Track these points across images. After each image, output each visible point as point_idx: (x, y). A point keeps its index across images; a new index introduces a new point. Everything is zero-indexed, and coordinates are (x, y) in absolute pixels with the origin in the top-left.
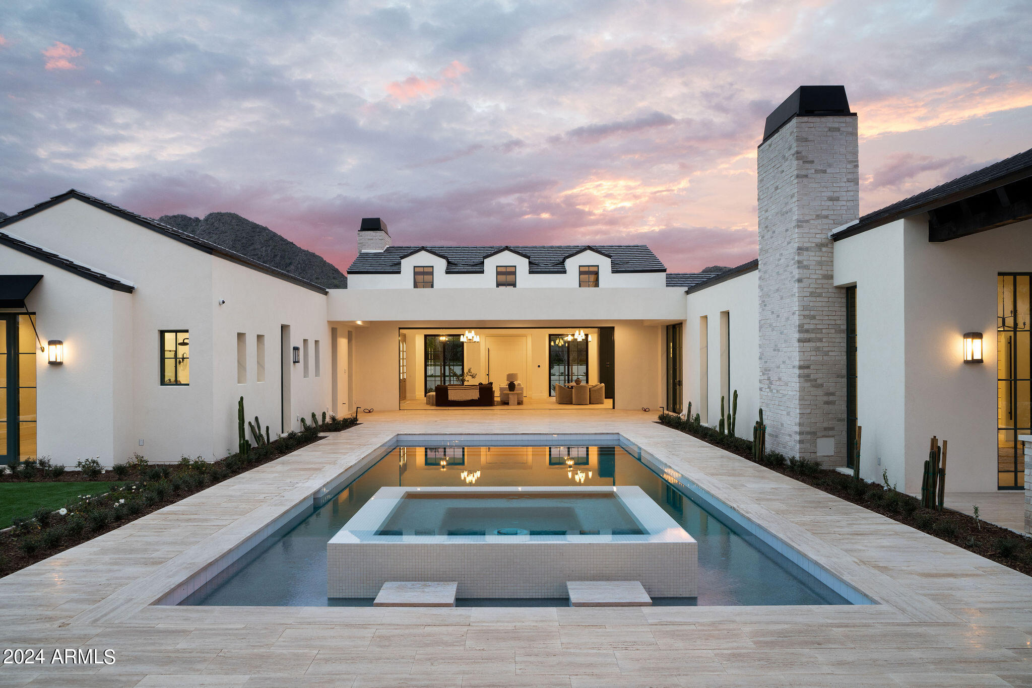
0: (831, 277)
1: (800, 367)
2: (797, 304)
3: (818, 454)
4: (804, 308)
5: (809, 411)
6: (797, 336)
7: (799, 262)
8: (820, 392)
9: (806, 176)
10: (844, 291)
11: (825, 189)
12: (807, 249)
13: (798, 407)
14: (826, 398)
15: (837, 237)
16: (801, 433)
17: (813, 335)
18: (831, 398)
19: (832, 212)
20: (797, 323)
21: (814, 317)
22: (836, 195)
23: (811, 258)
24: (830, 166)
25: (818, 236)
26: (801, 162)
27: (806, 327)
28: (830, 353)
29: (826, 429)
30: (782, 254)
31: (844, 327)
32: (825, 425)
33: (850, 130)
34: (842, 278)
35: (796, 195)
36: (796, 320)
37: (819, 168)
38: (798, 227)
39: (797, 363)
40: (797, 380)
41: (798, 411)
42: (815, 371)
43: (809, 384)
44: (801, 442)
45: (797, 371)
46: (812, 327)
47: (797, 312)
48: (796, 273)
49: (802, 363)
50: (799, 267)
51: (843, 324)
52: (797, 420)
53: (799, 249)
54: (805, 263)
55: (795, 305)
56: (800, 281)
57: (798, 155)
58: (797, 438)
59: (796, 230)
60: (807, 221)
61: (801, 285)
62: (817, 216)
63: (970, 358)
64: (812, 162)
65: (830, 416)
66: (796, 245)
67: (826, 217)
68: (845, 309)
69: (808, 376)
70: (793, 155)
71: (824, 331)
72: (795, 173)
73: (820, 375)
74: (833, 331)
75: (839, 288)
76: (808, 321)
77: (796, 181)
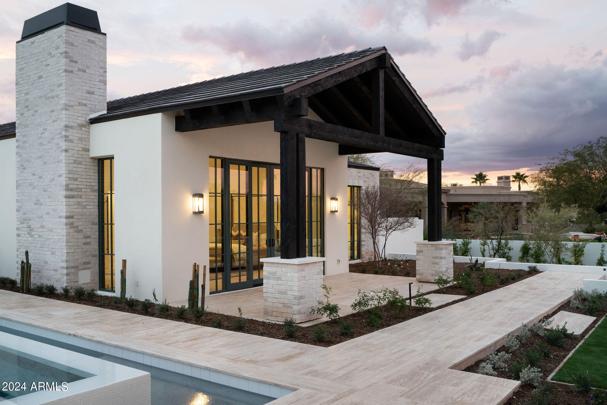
0: (88, 150)
1: (67, 217)
2: (64, 168)
3: (80, 283)
4: (70, 172)
5: (73, 251)
6: (64, 193)
7: (66, 136)
8: (80, 236)
9: (72, 72)
10: (97, 161)
11: (84, 84)
12: (72, 127)
13: (65, 248)
14: (84, 240)
15: (94, 121)
16: (67, 268)
17: (76, 193)
18: (88, 240)
19: (89, 102)
20: (64, 183)
21: (76, 180)
22: (92, 90)
23: (75, 135)
24: (88, 67)
25: (79, 118)
26: (68, 60)
27: (71, 186)
28: (88, 207)
29: (85, 263)
30: (46, 129)
31: (96, 188)
32: (85, 260)
33: (102, 44)
34: (98, 152)
35: (64, 85)
36: (63, 181)
37: (81, 67)
38: (66, 109)
39: (64, 214)
40: (65, 227)
41: (65, 251)
42: (77, 220)
43: (72, 230)
44: (67, 274)
45: (64, 221)
46: (75, 186)
47: (64, 175)
48: (64, 145)
49: (68, 214)
50: (66, 141)
51: (95, 185)
52: (65, 258)
53: (66, 126)
54: (70, 138)
55: (62, 170)
56: (66, 151)
57: (66, 54)
58: (65, 271)
59: (64, 112)
60: (72, 106)
61: (68, 154)
62: (79, 103)
63: (197, 211)
64: (76, 62)
65: (88, 253)
66: (64, 123)
67: (85, 105)
68: (97, 175)
69: (72, 224)
70: (61, 54)
71: (83, 190)
72: (64, 67)
73: (80, 223)
74: (89, 190)
75: (93, 158)
76: (72, 182)
77: (64, 74)
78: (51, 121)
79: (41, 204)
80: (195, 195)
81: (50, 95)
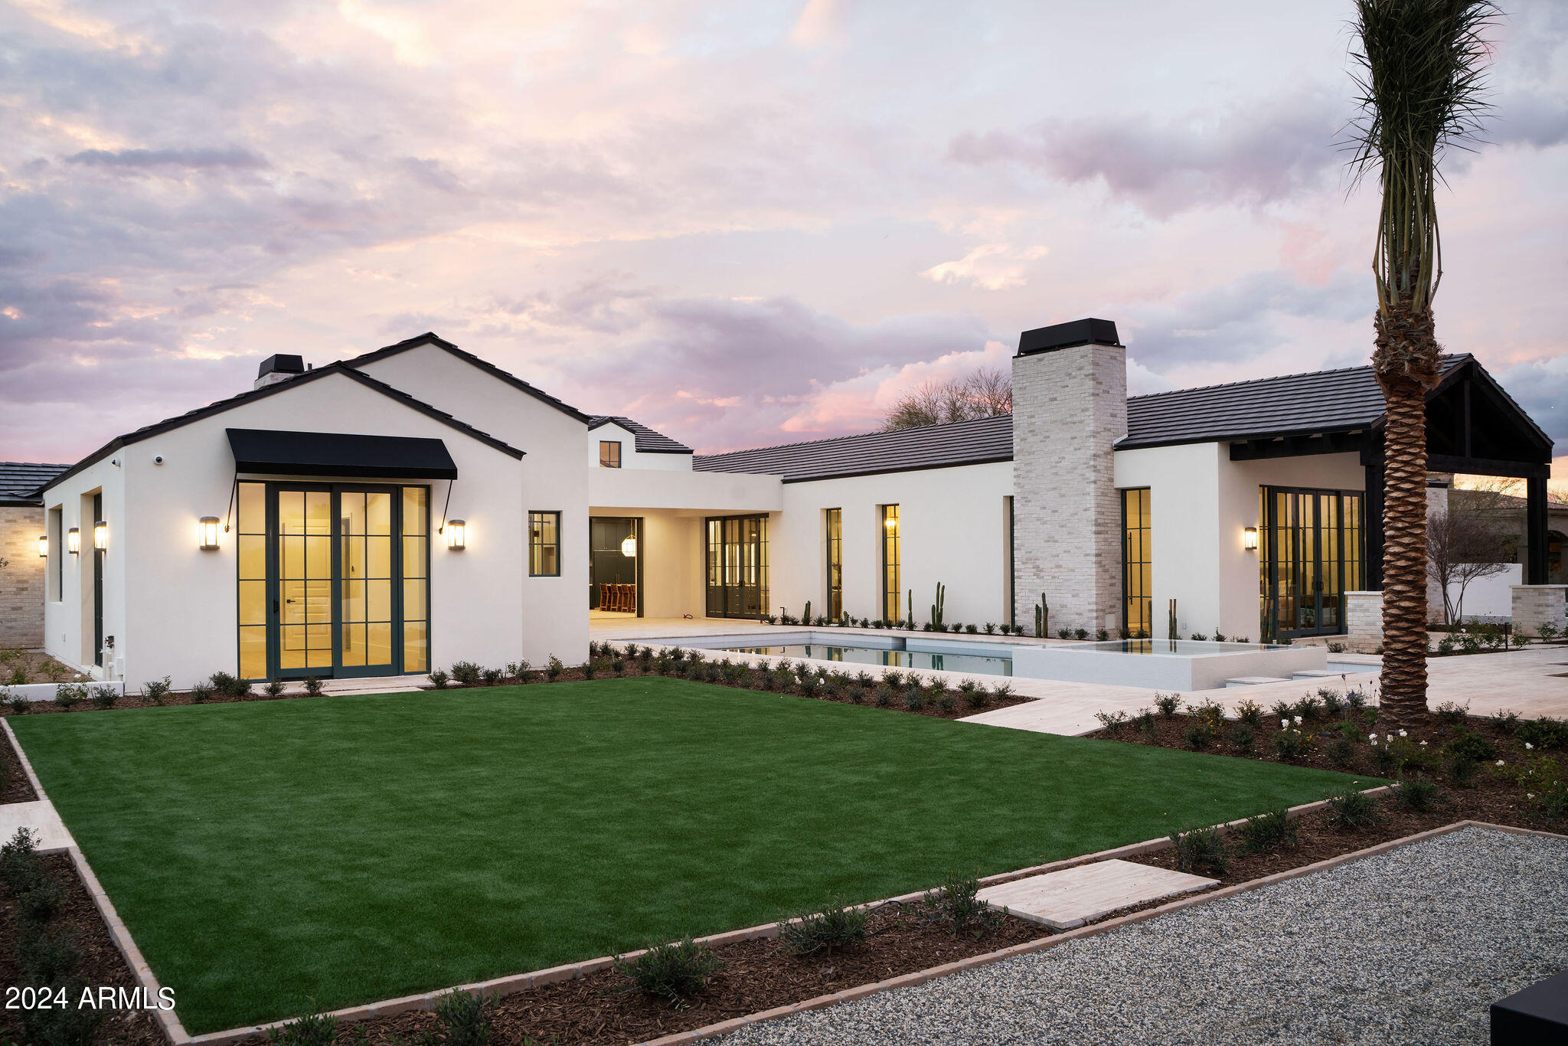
0: (1112, 480)
1: (1097, 555)
2: (1093, 502)
3: (1106, 628)
4: (1098, 505)
5: (1101, 592)
6: (1094, 528)
7: (1094, 466)
8: (1107, 576)
9: (1098, 395)
10: (1120, 492)
11: (1108, 407)
12: (1099, 456)
13: (1095, 588)
14: (1110, 581)
15: (1120, 447)
16: (1097, 611)
17: (1103, 529)
18: (1114, 581)
19: (1112, 426)
20: (1094, 518)
21: (1103, 513)
22: (1115, 412)
23: (1102, 464)
24: (1111, 388)
25: (1105, 445)
26: (1095, 382)
27: (1099, 521)
28: (1113, 544)
29: (1111, 607)
31: (1120, 522)
32: (1110, 603)
33: (1122, 359)
34: (1122, 482)
35: (1091, 410)
36: (1092, 515)
37: (1105, 389)
38: (1094, 437)
39: (1094, 552)
40: (1094, 565)
41: (1094, 592)
42: (1104, 559)
43: (1100, 569)
44: (1097, 618)
45: (1094, 559)
46: (1102, 521)
47: (1093, 509)
48: (1092, 476)
49: (1097, 552)
50: (1094, 471)
51: (1119, 518)
52: (1094, 600)
53: (1095, 455)
54: (1098, 468)
55: (1091, 502)
56: (1095, 482)
57: (1093, 377)
58: (1094, 614)
59: (1092, 440)
60: (1099, 433)
61: (1096, 486)
62: (1105, 428)
63: (1249, 546)
64: (1101, 383)
65: (1113, 596)
66: (1093, 452)
67: (1110, 430)
68: (1120, 507)
69: (1100, 562)
70: (1086, 376)
71: (1109, 525)
72: (1091, 391)
73: (1106, 562)
74: (1113, 525)
75: (1117, 489)
76: (1100, 516)
77: (1092, 398)
78: (1072, 449)
79: (1056, 541)
80: (1247, 529)
81: (1068, 420)
